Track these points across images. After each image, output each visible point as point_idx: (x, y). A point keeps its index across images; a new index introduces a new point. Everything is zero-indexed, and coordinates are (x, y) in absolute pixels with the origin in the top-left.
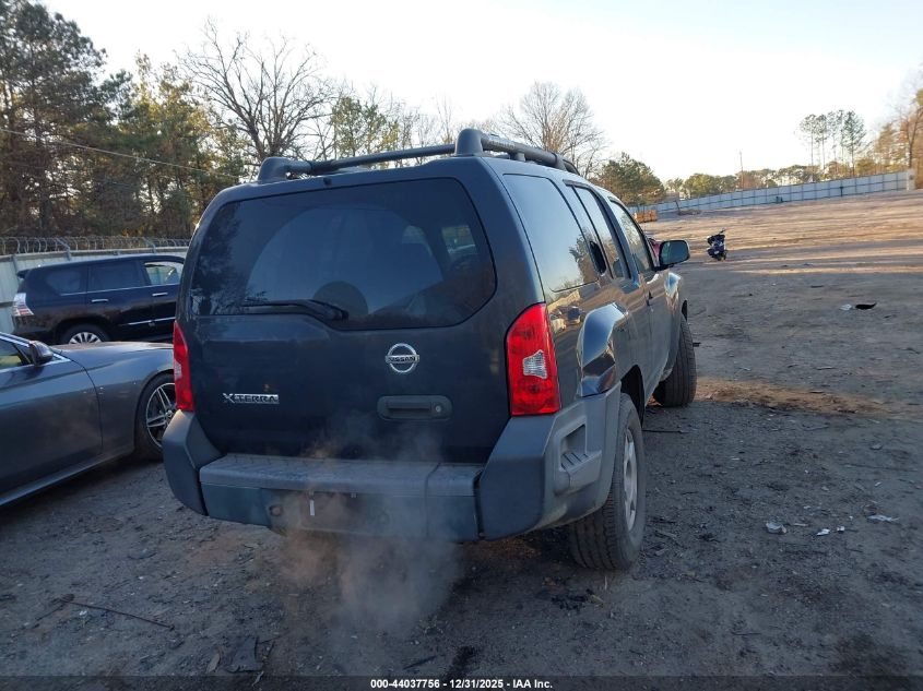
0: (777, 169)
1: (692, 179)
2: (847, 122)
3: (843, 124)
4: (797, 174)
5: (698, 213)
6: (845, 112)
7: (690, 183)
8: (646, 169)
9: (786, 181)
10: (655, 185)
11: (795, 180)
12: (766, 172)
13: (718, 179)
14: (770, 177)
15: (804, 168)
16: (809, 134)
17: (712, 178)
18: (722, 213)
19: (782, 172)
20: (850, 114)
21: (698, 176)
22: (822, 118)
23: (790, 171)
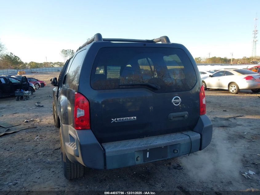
0: (54, 63)
1: (30, 63)
2: (72, 53)
3: (71, 53)
4: (59, 64)
5: (38, 73)
6: (71, 50)
7: (30, 64)
8: (19, 59)
9: (56, 66)
10: (22, 63)
11: (58, 66)
12: (51, 63)
13: (38, 64)
14: (52, 64)
15: (60, 63)
16: (63, 54)
17: (36, 63)
18: (45, 73)
19: (55, 63)
20: (72, 50)
21: (32, 62)
22: (66, 51)
23: (57, 63)
